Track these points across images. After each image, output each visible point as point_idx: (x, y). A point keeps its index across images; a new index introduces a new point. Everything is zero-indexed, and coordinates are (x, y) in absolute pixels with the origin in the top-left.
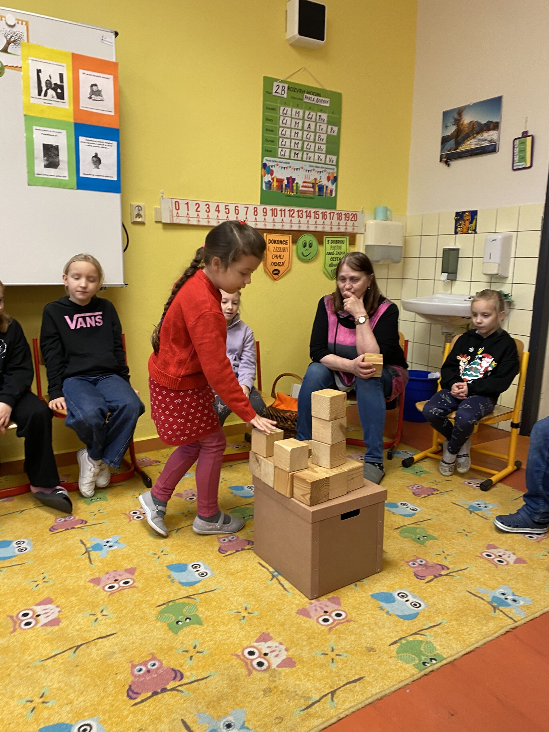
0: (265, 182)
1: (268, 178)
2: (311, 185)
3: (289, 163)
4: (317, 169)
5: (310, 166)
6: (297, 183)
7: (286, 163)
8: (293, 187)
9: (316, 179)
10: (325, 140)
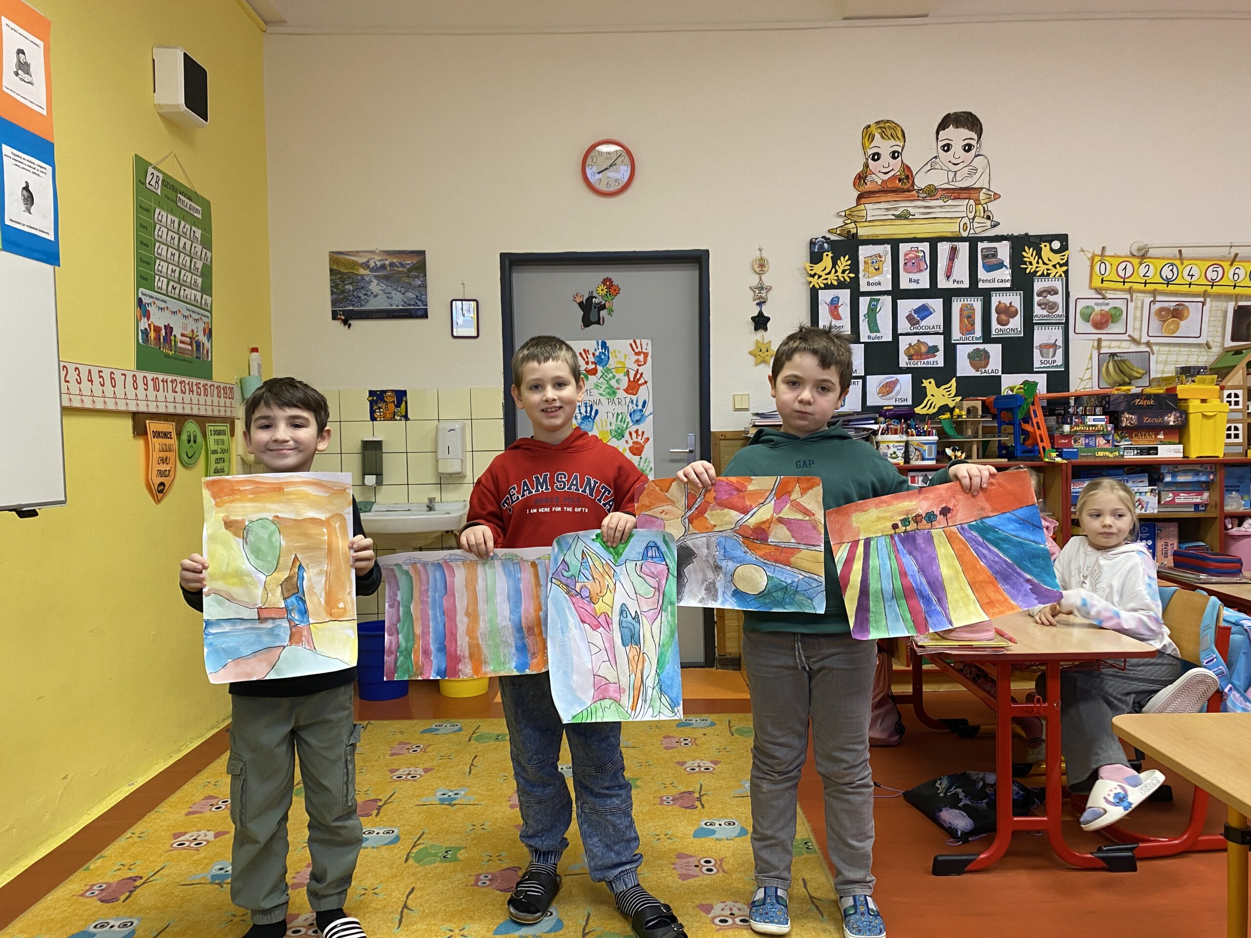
0: (141, 330)
1: (144, 324)
2: (188, 340)
3: (166, 302)
4: (193, 315)
5: (188, 310)
6: (175, 336)
7: (163, 301)
8: (171, 340)
9: (193, 331)
10: (200, 270)
